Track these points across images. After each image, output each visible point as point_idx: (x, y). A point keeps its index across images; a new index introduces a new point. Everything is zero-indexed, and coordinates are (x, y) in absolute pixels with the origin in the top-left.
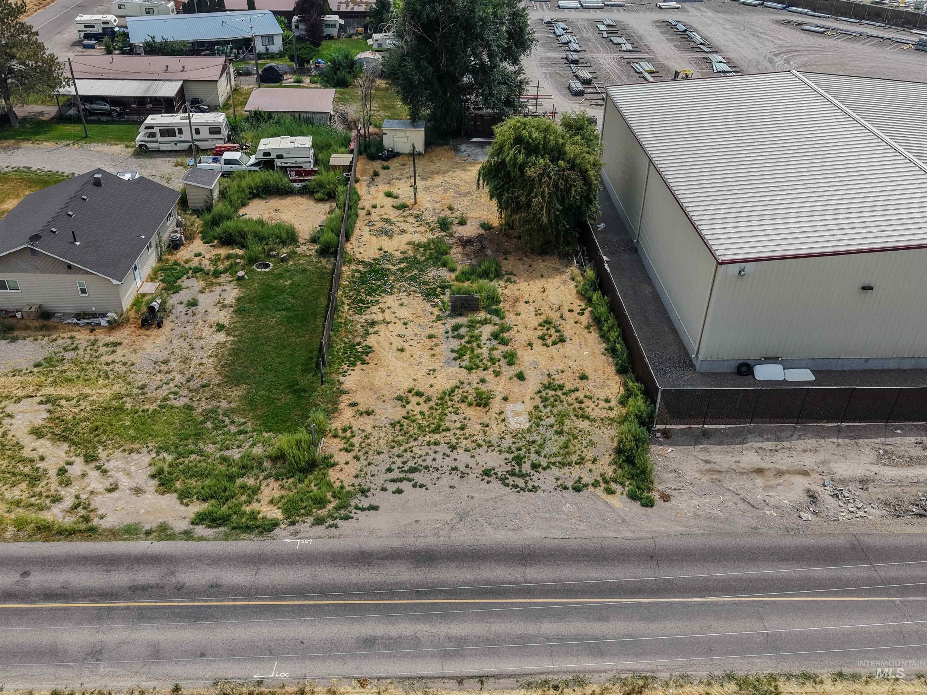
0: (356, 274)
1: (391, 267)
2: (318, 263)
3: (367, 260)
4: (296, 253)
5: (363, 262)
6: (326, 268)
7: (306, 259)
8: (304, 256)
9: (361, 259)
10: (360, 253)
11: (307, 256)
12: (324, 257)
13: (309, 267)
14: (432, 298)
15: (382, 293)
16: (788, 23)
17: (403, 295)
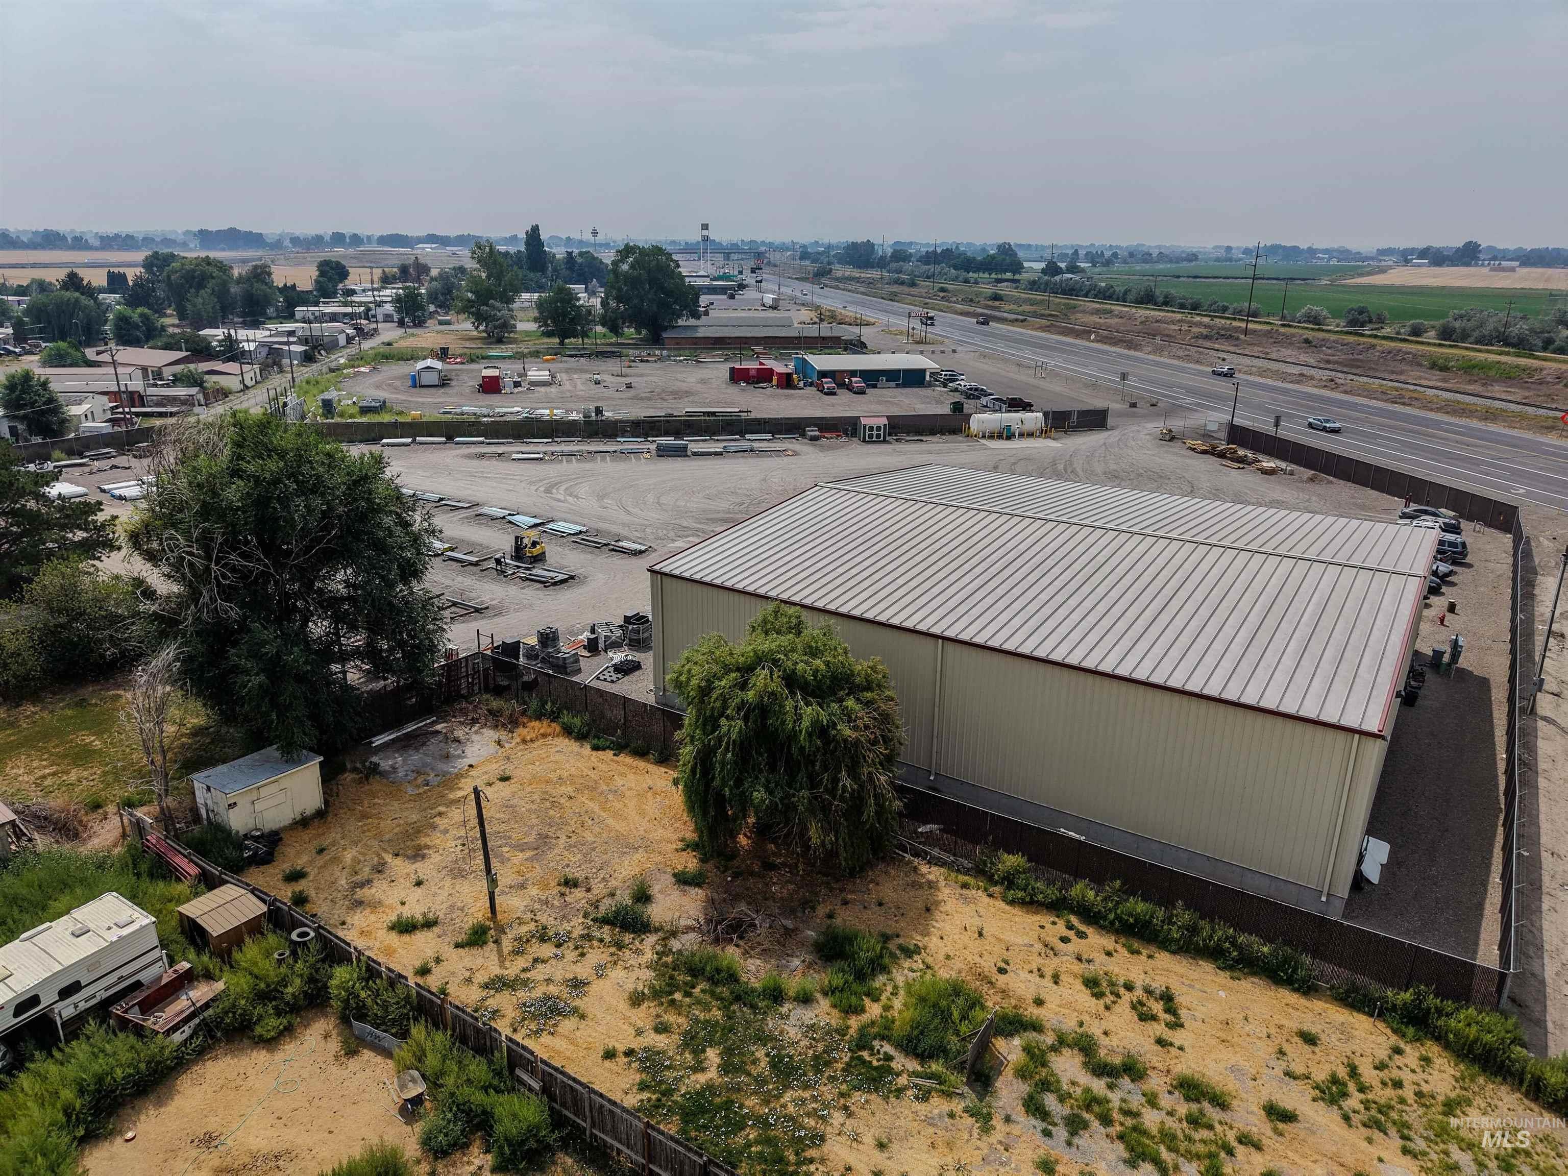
1: (702, 1078)
14: (891, 1083)
15: (803, 1151)
16: (482, 456)
17: (841, 1120)
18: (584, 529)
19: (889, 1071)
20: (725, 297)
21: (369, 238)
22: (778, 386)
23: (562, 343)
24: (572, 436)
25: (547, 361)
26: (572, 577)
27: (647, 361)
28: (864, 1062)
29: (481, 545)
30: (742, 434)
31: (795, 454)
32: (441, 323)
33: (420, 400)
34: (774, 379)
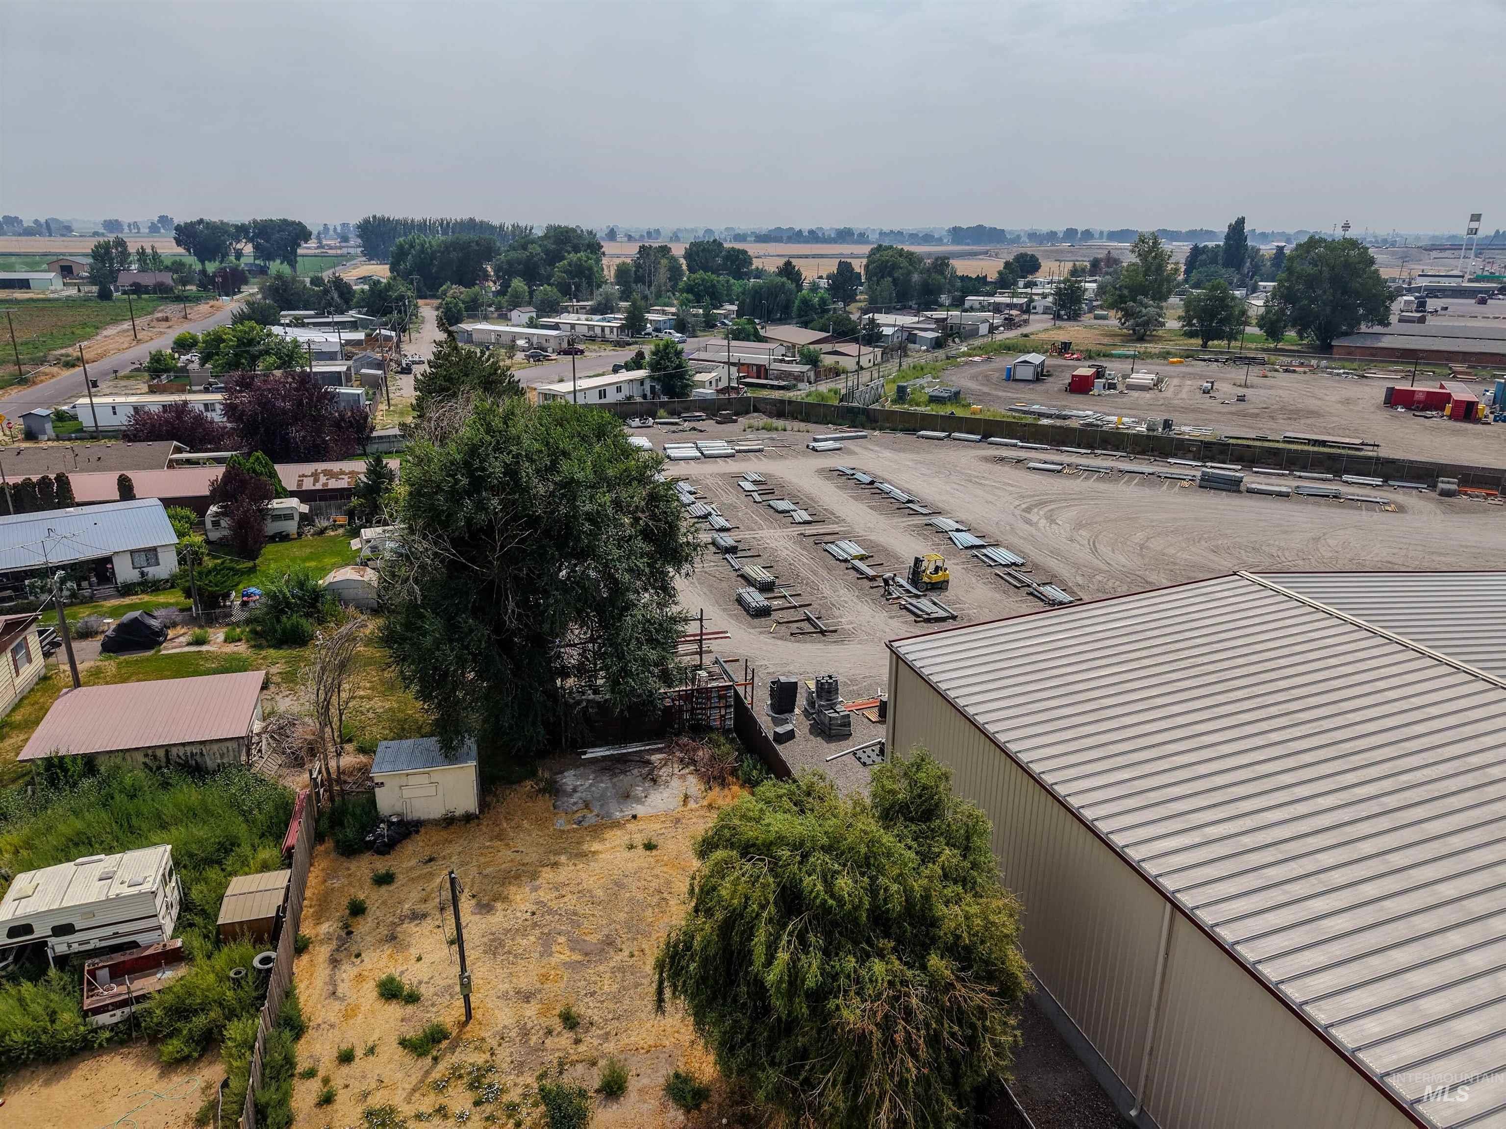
16: (1002, 460)
18: (1020, 561)
20: (1473, 301)
21: (1101, 233)
22: (1450, 417)
23: (1205, 345)
24: (1117, 450)
25: (1173, 363)
26: (954, 618)
27: (1294, 371)
29: (898, 558)
30: (1338, 473)
31: (1401, 509)
32: (1097, 317)
33: (1000, 394)
34: (1449, 406)
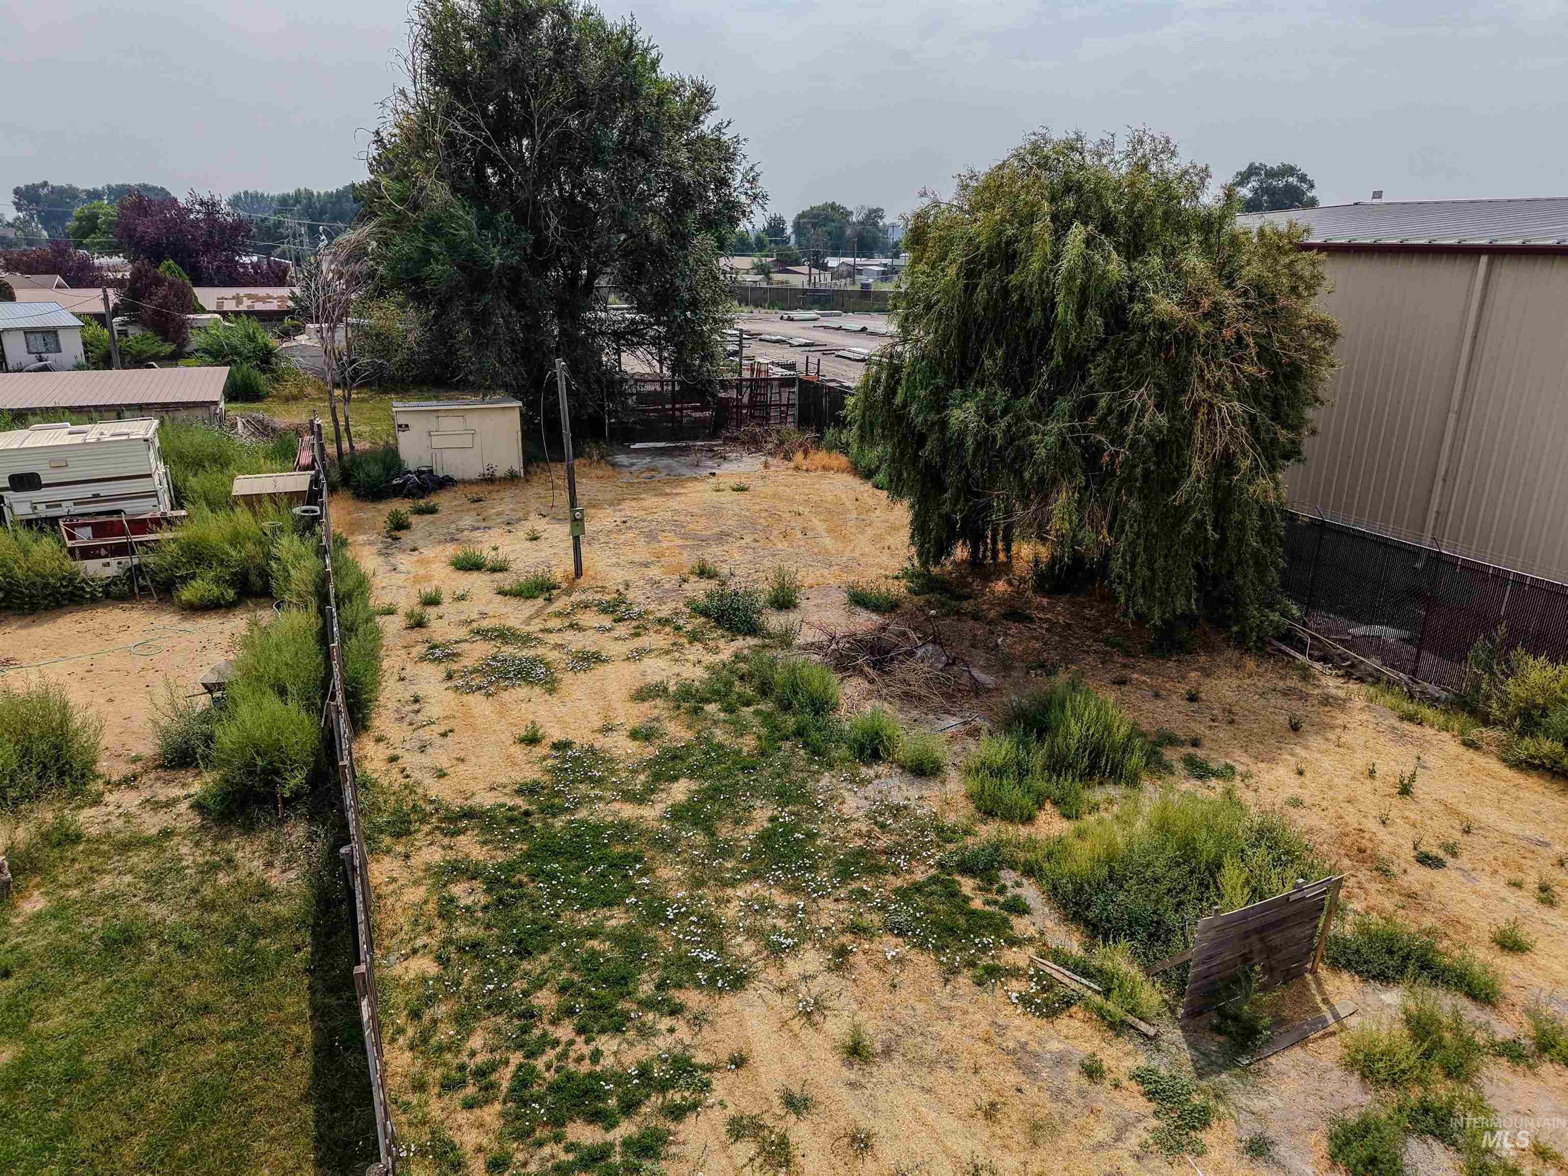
0: (458, 890)
1: (628, 811)
2: (214, 868)
3: (486, 800)
4: (77, 838)
5: (469, 814)
6: (265, 893)
7: (141, 859)
8: (125, 847)
9: (456, 804)
10: (441, 774)
11: (147, 842)
12: (249, 829)
13: (157, 911)
14: (985, 948)
15: (679, 986)
17: (811, 969)
19: (1000, 927)
28: (953, 893)
